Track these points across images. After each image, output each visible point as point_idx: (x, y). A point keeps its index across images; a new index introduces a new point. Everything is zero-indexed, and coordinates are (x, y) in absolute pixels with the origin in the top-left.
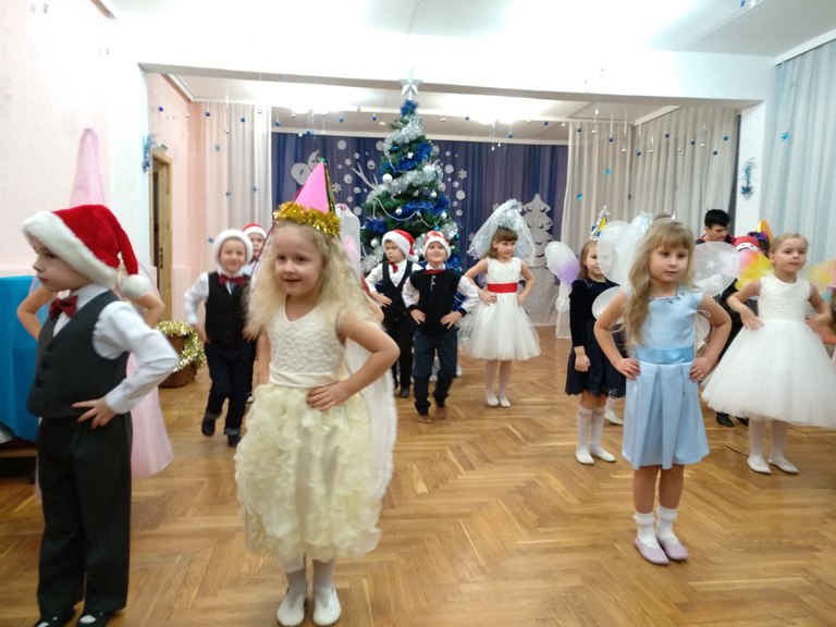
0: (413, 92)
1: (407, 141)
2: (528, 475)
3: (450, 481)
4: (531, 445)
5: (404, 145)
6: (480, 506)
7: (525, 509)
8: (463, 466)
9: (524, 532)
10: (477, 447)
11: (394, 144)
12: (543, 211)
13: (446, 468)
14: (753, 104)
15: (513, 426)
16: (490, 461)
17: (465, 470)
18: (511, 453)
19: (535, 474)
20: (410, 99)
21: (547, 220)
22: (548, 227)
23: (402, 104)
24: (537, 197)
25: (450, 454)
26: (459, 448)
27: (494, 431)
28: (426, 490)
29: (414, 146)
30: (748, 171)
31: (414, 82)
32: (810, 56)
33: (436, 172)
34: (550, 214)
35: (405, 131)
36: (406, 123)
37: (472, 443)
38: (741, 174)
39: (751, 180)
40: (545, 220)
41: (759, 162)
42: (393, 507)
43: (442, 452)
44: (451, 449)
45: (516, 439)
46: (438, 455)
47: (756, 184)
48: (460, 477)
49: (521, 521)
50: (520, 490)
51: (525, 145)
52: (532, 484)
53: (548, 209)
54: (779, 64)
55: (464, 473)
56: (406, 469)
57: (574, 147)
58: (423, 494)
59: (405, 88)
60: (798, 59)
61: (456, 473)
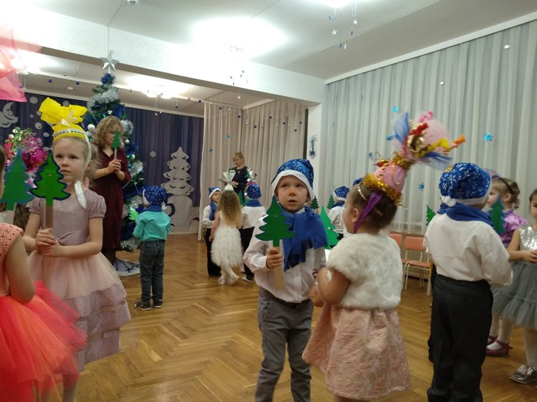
0: (112, 68)
1: (107, 102)
2: (226, 337)
3: (175, 349)
4: (217, 316)
5: (104, 104)
6: (206, 363)
7: (236, 361)
8: (178, 336)
9: (244, 379)
10: (182, 322)
11: (97, 103)
12: (184, 158)
13: (167, 340)
14: (315, 104)
15: (199, 304)
16: (197, 331)
17: (182, 339)
18: (206, 323)
19: (230, 336)
20: (109, 73)
21: (187, 164)
22: (187, 169)
23: (103, 76)
24: (180, 149)
25: (165, 329)
26: (169, 323)
27: (188, 308)
28: (160, 359)
29: (113, 106)
30: (313, 142)
31: (114, 61)
32: (344, 82)
33: (129, 126)
34: (189, 161)
35: (105, 95)
36: (106, 89)
37: (176, 319)
38: (309, 144)
39: (314, 147)
40: (185, 164)
41: (319, 138)
42: (142, 376)
43: (158, 328)
44: (164, 325)
45: (205, 312)
46: (156, 330)
47: (317, 150)
48: (180, 345)
49: (238, 371)
50: (226, 349)
51: (172, 114)
52: (231, 343)
53: (187, 157)
54: (329, 84)
55: (180, 341)
56: (137, 344)
57: (207, 120)
58: (160, 361)
59: (106, 65)
60: (337, 83)
61: (176, 343)
